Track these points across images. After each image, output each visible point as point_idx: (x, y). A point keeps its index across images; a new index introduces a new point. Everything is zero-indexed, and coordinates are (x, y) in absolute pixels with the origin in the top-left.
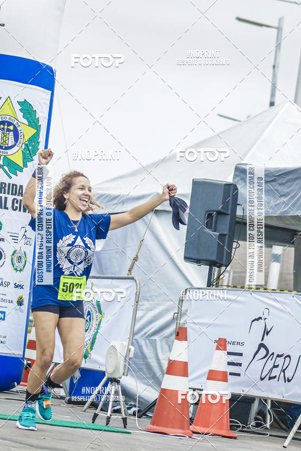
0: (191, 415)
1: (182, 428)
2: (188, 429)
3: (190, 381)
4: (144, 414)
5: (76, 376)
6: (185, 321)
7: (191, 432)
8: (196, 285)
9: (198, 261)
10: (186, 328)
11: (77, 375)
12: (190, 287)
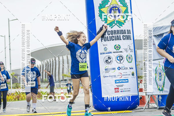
11: (160, 98)
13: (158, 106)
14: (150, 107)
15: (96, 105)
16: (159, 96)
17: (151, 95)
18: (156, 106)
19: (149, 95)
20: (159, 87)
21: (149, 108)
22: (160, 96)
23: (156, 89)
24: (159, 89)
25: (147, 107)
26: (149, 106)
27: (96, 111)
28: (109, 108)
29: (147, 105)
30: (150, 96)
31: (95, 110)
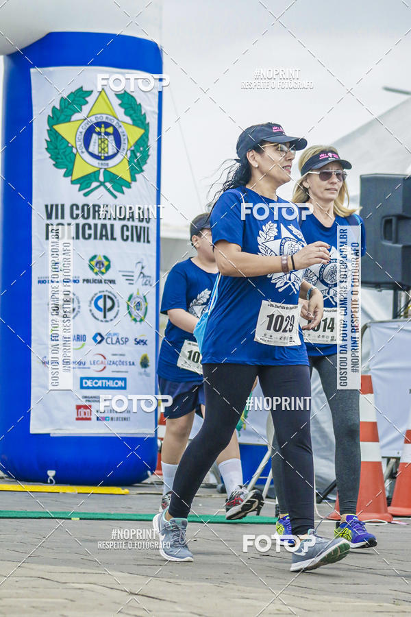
0: (387, 494)
1: (378, 511)
2: (386, 512)
3: (382, 447)
4: (325, 498)
6: (368, 367)
7: (390, 516)
8: (377, 318)
9: (378, 285)
10: (370, 377)
12: (370, 321)
15: (6, 458)
27: (3, 478)
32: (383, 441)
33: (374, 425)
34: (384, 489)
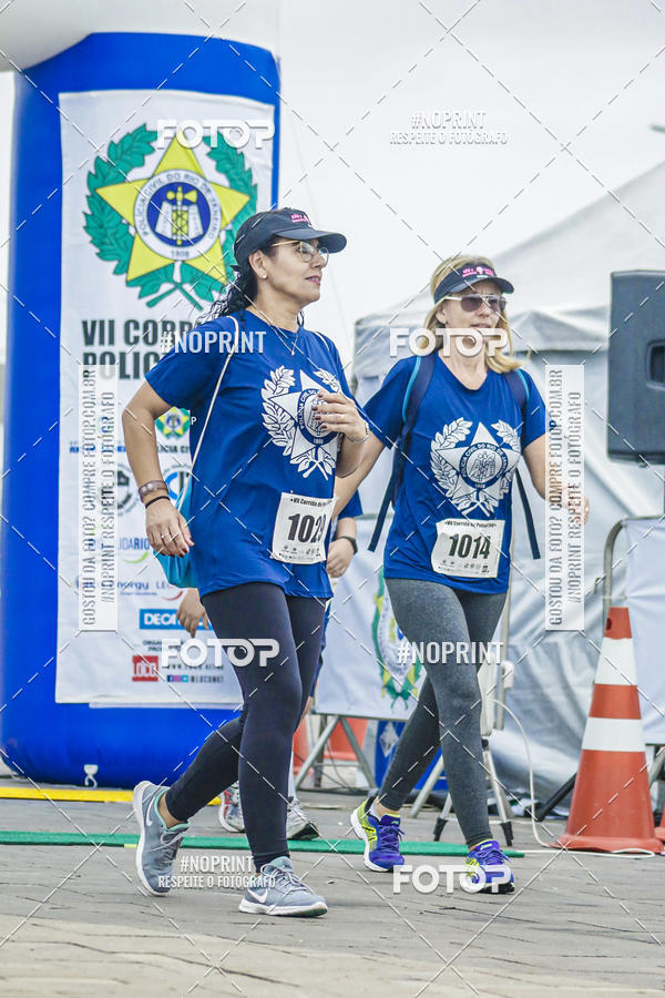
0: (654, 806)
1: (639, 835)
2: (652, 835)
3: (646, 728)
4: (550, 812)
5: (387, 741)
6: (623, 594)
7: (659, 843)
8: (639, 513)
9: (637, 457)
10: (627, 610)
11: (391, 737)
12: (626, 516)
13: (373, 782)
14: (326, 784)
15: (14, 743)
16: (383, 724)
17: (341, 718)
18: (361, 781)
19: (325, 716)
20: (387, 678)
21: (318, 789)
22: (390, 729)
23: (373, 683)
24: (390, 688)
25: (309, 783)
26: (319, 779)
27: (9, 777)
28: (91, 770)
29: (312, 770)
30: (331, 722)
31: (7, 770)
32: (648, 718)
33: (633, 691)
34: (649, 798)
